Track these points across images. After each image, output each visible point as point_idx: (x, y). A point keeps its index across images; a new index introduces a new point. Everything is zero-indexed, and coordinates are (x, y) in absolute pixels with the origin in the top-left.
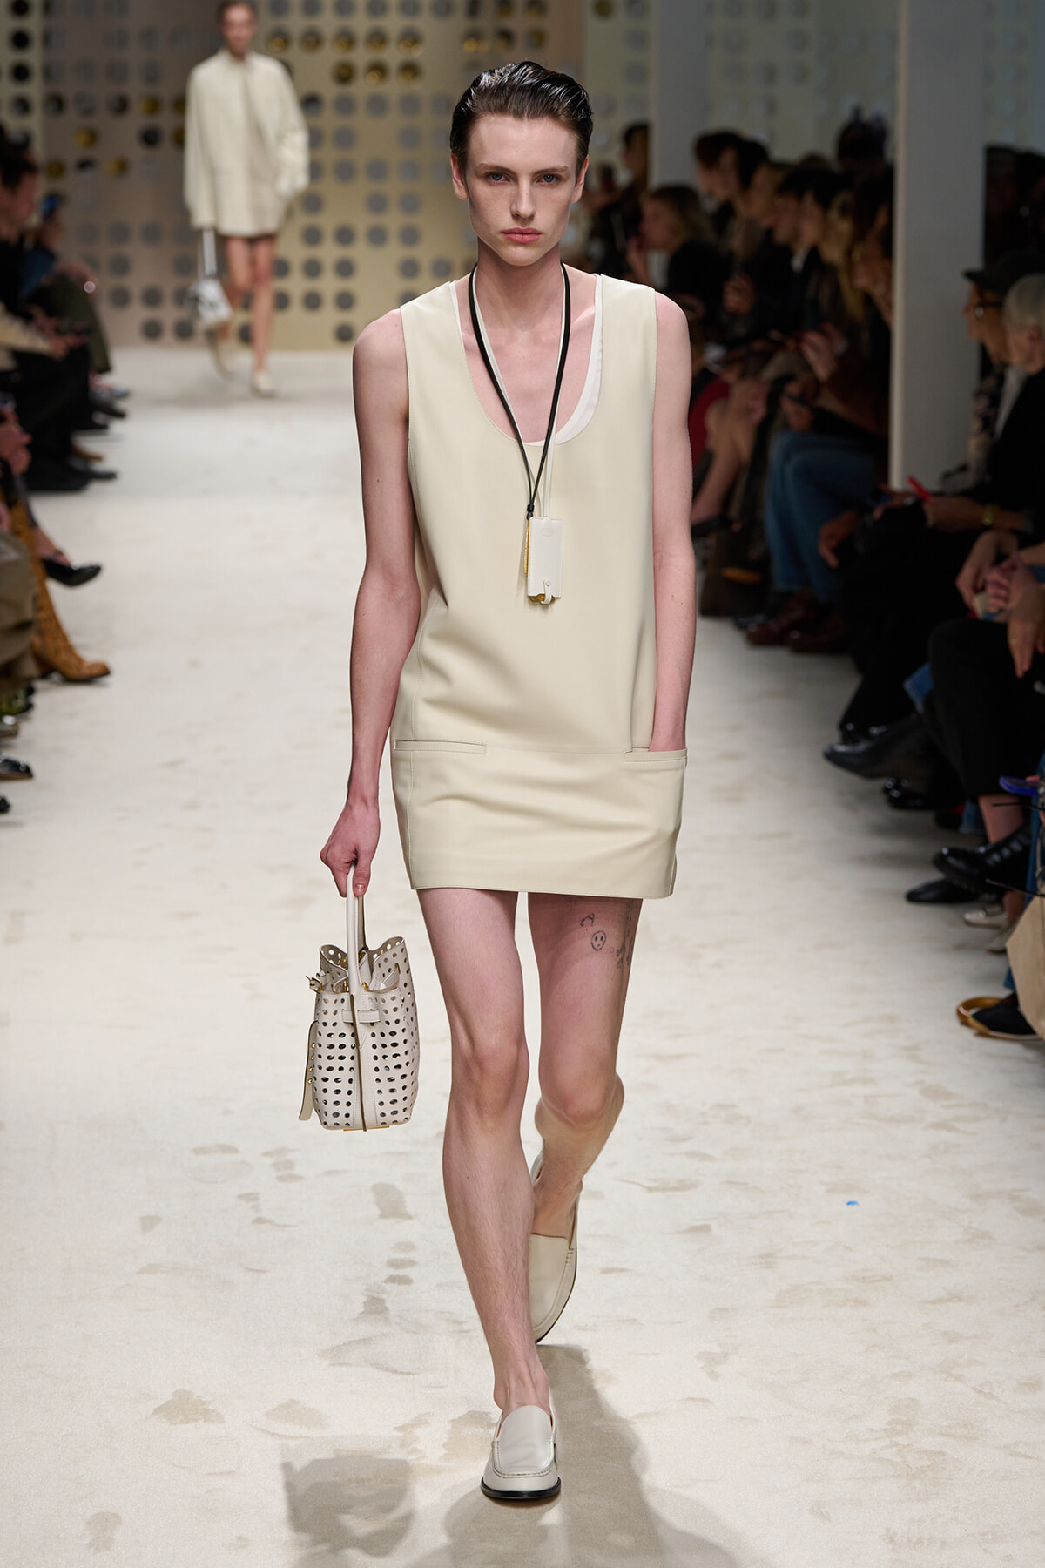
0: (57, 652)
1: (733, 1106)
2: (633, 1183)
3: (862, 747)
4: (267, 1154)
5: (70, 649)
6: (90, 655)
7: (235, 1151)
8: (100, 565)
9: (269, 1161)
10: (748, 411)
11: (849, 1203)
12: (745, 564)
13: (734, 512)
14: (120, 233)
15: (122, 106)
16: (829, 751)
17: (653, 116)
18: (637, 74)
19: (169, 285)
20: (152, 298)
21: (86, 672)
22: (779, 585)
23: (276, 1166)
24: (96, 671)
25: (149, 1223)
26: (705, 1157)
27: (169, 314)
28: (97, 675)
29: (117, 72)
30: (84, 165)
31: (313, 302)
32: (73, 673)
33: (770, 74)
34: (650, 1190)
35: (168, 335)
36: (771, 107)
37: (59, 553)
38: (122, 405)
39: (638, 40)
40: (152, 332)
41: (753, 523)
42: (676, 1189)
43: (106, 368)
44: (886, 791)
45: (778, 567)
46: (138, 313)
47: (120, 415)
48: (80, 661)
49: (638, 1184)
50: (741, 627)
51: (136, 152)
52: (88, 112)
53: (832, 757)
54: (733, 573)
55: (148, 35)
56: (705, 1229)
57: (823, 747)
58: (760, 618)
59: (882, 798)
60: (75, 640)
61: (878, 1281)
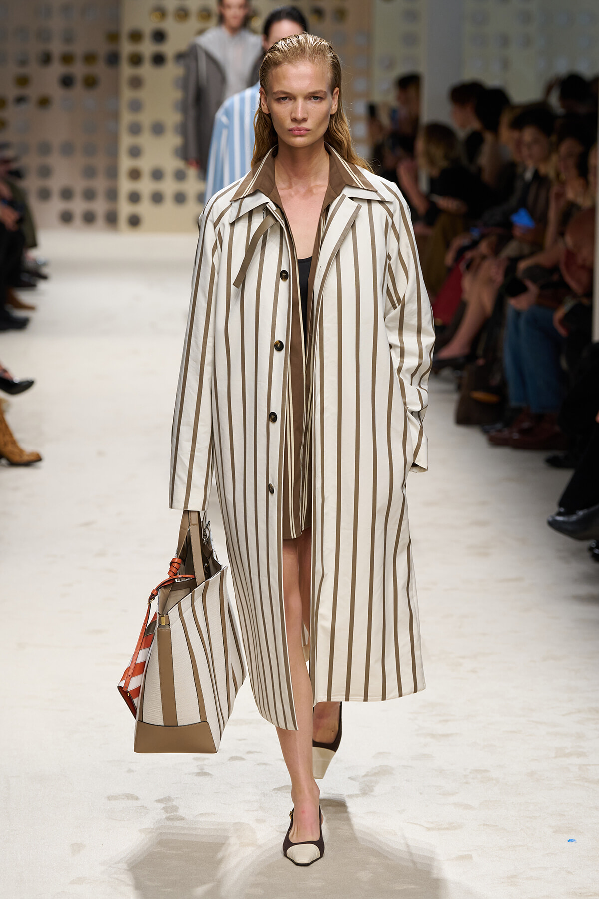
0: (6, 444)
1: (486, 771)
2: (417, 824)
3: (574, 518)
4: (159, 801)
5: (14, 442)
6: (28, 445)
7: (137, 798)
8: (33, 380)
9: (161, 805)
10: (490, 280)
11: (568, 841)
12: (488, 389)
13: (480, 352)
14: (45, 149)
15: (47, 59)
16: (550, 519)
17: (422, 69)
18: (410, 40)
19: (79, 185)
20: (67, 194)
21: (26, 459)
22: (513, 403)
23: (165, 809)
24: (32, 458)
25: (77, 848)
26: (467, 807)
27: (78, 206)
28: (33, 461)
29: (44, 35)
30: (20, 100)
31: (180, 198)
32: (17, 459)
33: (505, 41)
34: (429, 829)
35: (78, 220)
36: (505, 64)
37: (5, 371)
38: (45, 270)
39: (412, 16)
40: (67, 218)
41: (493, 359)
42: (447, 829)
43: (34, 245)
44: (591, 549)
45: (512, 390)
46: (57, 205)
47: (44, 277)
48: (21, 451)
49: (419, 825)
50: (485, 431)
51: (56, 92)
52: (23, 63)
53: (553, 524)
54: (479, 395)
55: (66, 9)
56: (469, 857)
57: (548, 517)
58: (499, 426)
59: (587, 555)
60: (18, 436)
61: (591, 895)
